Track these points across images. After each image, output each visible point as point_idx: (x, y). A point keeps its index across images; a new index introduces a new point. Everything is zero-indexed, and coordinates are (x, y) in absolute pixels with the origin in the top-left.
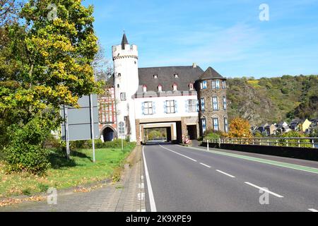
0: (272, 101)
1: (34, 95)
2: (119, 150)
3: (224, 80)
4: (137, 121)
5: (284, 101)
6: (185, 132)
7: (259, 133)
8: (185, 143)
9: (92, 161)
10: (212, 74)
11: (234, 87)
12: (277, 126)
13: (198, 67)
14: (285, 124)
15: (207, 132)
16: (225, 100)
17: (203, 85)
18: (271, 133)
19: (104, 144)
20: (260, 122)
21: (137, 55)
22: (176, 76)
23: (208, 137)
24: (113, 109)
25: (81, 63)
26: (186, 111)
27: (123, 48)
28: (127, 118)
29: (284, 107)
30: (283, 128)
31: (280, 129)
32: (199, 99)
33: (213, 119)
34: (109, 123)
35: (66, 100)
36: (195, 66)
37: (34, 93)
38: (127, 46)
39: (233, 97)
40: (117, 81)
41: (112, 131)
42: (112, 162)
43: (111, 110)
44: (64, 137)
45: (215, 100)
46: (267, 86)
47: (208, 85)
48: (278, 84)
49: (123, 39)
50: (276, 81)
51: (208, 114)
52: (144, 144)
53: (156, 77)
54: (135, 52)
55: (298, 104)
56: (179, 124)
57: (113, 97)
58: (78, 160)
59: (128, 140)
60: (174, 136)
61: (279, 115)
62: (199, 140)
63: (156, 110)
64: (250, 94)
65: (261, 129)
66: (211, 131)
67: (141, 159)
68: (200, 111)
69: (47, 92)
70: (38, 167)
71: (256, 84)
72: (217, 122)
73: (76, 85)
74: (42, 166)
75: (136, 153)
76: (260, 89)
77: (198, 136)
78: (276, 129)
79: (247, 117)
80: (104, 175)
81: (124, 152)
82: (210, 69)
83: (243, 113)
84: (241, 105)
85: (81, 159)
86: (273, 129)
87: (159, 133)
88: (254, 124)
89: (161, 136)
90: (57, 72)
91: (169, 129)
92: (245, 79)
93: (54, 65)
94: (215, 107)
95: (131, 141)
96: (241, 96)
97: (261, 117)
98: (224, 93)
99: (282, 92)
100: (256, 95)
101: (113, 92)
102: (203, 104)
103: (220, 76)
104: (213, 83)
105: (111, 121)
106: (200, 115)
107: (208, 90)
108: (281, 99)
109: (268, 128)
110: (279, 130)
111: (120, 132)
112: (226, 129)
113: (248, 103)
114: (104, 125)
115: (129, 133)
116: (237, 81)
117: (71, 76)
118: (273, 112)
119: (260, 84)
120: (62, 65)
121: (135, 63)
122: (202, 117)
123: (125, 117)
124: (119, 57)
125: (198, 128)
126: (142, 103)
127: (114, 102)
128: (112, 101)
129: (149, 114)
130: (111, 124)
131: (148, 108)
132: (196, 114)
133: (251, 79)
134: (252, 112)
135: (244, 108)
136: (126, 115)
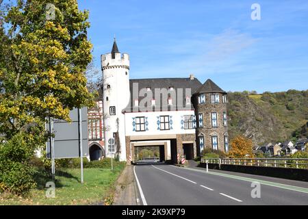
0: (277, 118)
1: (20, 107)
2: (109, 170)
3: (224, 93)
4: (127, 138)
5: (289, 119)
6: (180, 150)
7: (261, 153)
8: (181, 163)
9: (80, 182)
10: (211, 87)
11: (234, 102)
12: (281, 146)
13: (195, 79)
14: (291, 144)
15: (205, 152)
16: (225, 116)
17: (202, 99)
18: (276, 153)
19: (91, 163)
20: (263, 141)
21: (128, 65)
23: (206, 157)
24: (101, 124)
25: (73, 72)
26: (182, 128)
27: (113, 57)
28: (116, 135)
29: (289, 125)
30: (288, 149)
32: (197, 114)
33: (212, 137)
35: (56, 112)
36: (192, 78)
37: (20, 104)
38: (118, 56)
39: (233, 113)
40: (106, 94)
41: (100, 149)
42: (102, 183)
43: (98, 125)
44: (49, 155)
45: (214, 116)
46: (271, 102)
48: (283, 99)
50: (280, 96)
51: (207, 131)
52: (135, 164)
54: (126, 62)
55: (305, 121)
56: (173, 142)
57: (101, 111)
58: (64, 180)
59: (117, 159)
60: (168, 155)
61: (284, 134)
62: (196, 160)
63: (148, 127)
64: (252, 110)
65: (263, 149)
66: (209, 151)
67: (134, 180)
68: (197, 129)
69: (36, 103)
70: (22, 187)
71: (258, 99)
72: (217, 140)
73: (67, 96)
74: (27, 186)
75: (127, 173)
76: (263, 104)
77: (195, 156)
78: (280, 149)
79: (249, 136)
80: (96, 197)
81: (114, 172)
82: (209, 82)
83: (244, 131)
84: (242, 122)
85: (68, 179)
86: (277, 149)
87: (150, 151)
88: (256, 144)
89: (153, 155)
90: (47, 81)
91: (162, 148)
92: (246, 93)
93: (44, 73)
94: (214, 123)
95: (120, 160)
96: (241, 112)
97: (264, 135)
98: (224, 108)
99: (288, 108)
100: (258, 111)
101: (101, 106)
102: (201, 120)
103: (220, 89)
104: (212, 97)
105: (98, 137)
106: (197, 132)
107: (207, 104)
108: (286, 117)
109: (271, 149)
110: (285, 151)
111: (110, 150)
112: (227, 148)
113: (250, 120)
114: (91, 142)
115: (118, 151)
116: (237, 96)
117: (62, 86)
118: (278, 130)
119: (262, 99)
120: (53, 73)
121: (126, 73)
122: (199, 135)
123: (114, 133)
124: (108, 66)
125: (195, 147)
126: (134, 119)
127: (102, 117)
128: (100, 116)
129: (140, 131)
130: (98, 142)
131: (140, 124)
132: (193, 131)
133: (254, 93)
134: (254, 130)
135: (245, 125)
136: (116, 131)
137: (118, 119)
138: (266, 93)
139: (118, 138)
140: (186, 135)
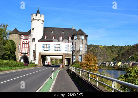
0: (108, 54)
3: (87, 36)
4: (40, 53)
5: (112, 54)
7: (102, 65)
10: (81, 32)
11: (94, 48)
12: (109, 63)
13: (74, 29)
14: (112, 63)
15: (75, 62)
17: (76, 38)
18: (107, 65)
20: (103, 61)
21: (44, 20)
22: (63, 33)
24: (28, 46)
26: (66, 50)
27: (36, 15)
28: (34, 52)
29: (112, 56)
31: (110, 64)
33: (79, 56)
34: (26, 53)
36: (73, 29)
38: (38, 15)
40: (32, 32)
45: (81, 46)
46: (106, 49)
47: (78, 38)
49: (37, 11)
50: (109, 47)
51: (77, 53)
53: (52, 32)
55: (117, 56)
57: (29, 40)
61: (110, 59)
63: (50, 49)
64: (100, 51)
65: (103, 64)
68: (73, 51)
71: (102, 48)
72: (81, 57)
76: (104, 49)
77: (71, 64)
79: (98, 59)
82: (80, 30)
83: (97, 57)
86: (107, 64)
88: (101, 62)
92: (99, 45)
94: (81, 49)
96: (97, 51)
97: (103, 59)
98: (86, 43)
99: (112, 51)
101: (29, 38)
103: (85, 34)
106: (73, 53)
109: (105, 64)
113: (99, 54)
114: (23, 54)
115: (35, 59)
118: (108, 58)
121: (42, 24)
122: (73, 54)
123: (33, 51)
124: (34, 20)
125: (71, 60)
126: (43, 45)
127: (29, 43)
128: (29, 42)
129: (46, 50)
130: (26, 54)
131: (46, 47)
132: (71, 53)
133: (101, 46)
134: (100, 57)
135: (97, 55)
136: (34, 50)
137: (36, 44)
138: (105, 46)
139: (35, 53)
140: (68, 54)
